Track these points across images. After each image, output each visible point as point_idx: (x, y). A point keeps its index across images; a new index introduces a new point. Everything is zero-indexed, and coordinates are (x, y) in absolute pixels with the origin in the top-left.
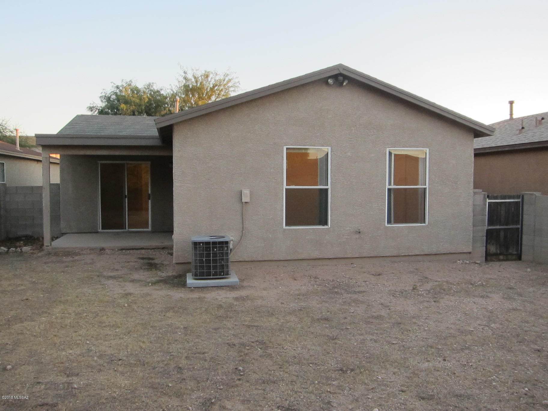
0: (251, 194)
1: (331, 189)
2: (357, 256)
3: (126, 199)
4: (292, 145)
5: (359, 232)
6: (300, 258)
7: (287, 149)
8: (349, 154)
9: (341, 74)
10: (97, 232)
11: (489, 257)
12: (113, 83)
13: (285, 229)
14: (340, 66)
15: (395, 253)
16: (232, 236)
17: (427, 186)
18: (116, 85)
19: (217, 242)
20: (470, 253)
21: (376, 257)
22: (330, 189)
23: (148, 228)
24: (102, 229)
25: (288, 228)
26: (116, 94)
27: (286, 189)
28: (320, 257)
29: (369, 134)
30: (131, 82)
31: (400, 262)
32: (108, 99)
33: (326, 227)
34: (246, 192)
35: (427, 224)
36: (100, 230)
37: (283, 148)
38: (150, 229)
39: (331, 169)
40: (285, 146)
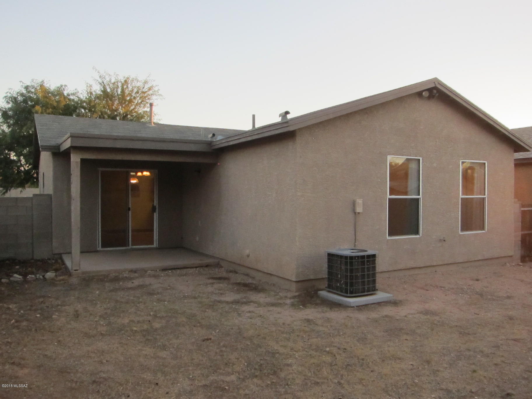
0: (364, 204)
2: (441, 263)
3: (130, 213)
4: (393, 154)
5: (444, 241)
6: (399, 269)
7: (389, 158)
8: (435, 165)
9: (435, 88)
10: (97, 251)
11: (523, 259)
12: (22, 83)
13: (388, 240)
15: (466, 259)
17: (486, 196)
18: (26, 85)
19: (365, 256)
20: (511, 256)
22: (421, 199)
23: (153, 244)
24: (103, 246)
25: (390, 238)
26: (22, 95)
27: (389, 199)
28: (414, 266)
29: (449, 146)
30: (43, 83)
32: (14, 100)
33: (418, 236)
34: (360, 203)
35: (486, 231)
36: (100, 248)
37: (387, 158)
38: (155, 245)
39: (422, 179)
40: (389, 155)
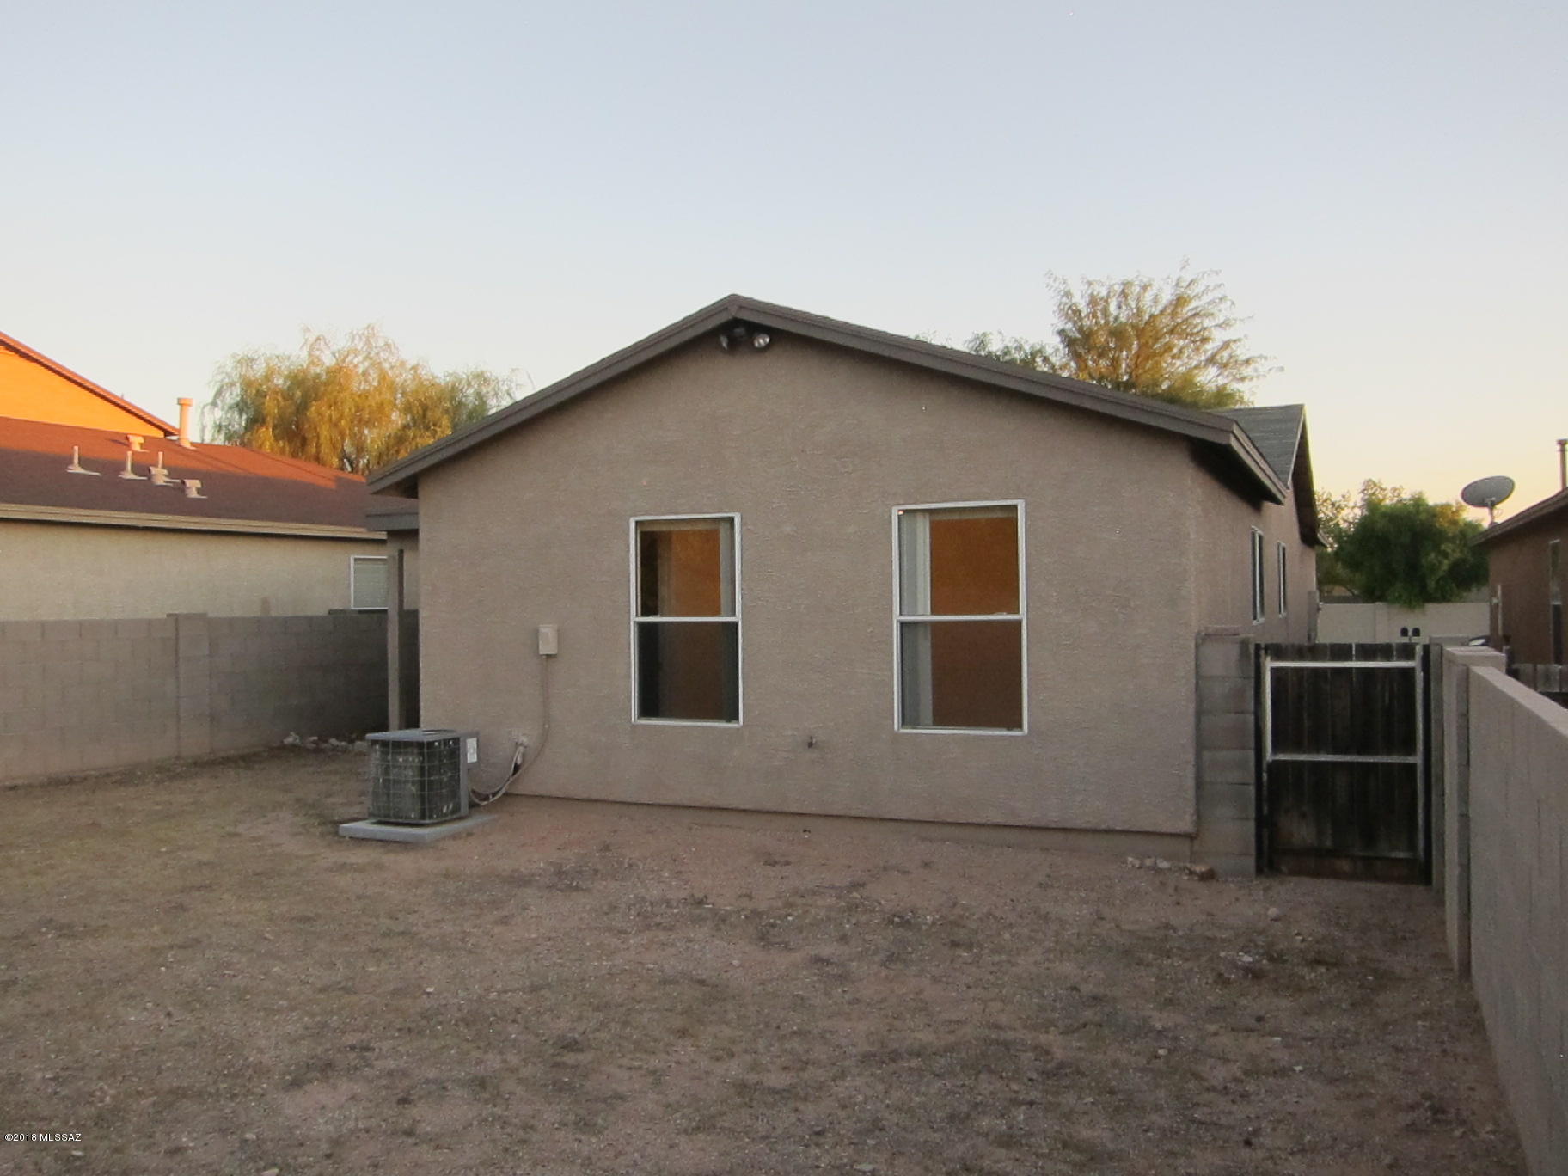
0: (561, 636)
1: (742, 622)
4: (647, 513)
5: (812, 745)
6: (670, 802)
7: (637, 522)
8: (788, 529)
9: (736, 322)
13: (634, 727)
14: (733, 300)
15: (925, 813)
16: (524, 735)
17: (1022, 616)
20: (1190, 837)
21: (871, 819)
22: (740, 623)
25: (645, 722)
27: (638, 626)
29: (843, 470)
31: (944, 841)
33: (732, 724)
34: (548, 632)
35: (1026, 732)
37: (628, 522)
39: (742, 571)
40: (631, 516)
